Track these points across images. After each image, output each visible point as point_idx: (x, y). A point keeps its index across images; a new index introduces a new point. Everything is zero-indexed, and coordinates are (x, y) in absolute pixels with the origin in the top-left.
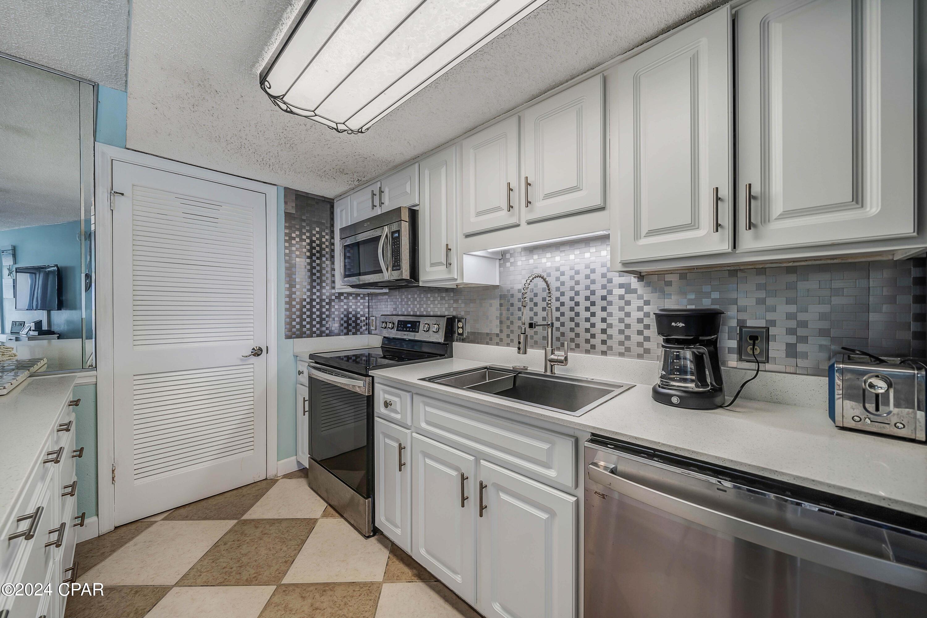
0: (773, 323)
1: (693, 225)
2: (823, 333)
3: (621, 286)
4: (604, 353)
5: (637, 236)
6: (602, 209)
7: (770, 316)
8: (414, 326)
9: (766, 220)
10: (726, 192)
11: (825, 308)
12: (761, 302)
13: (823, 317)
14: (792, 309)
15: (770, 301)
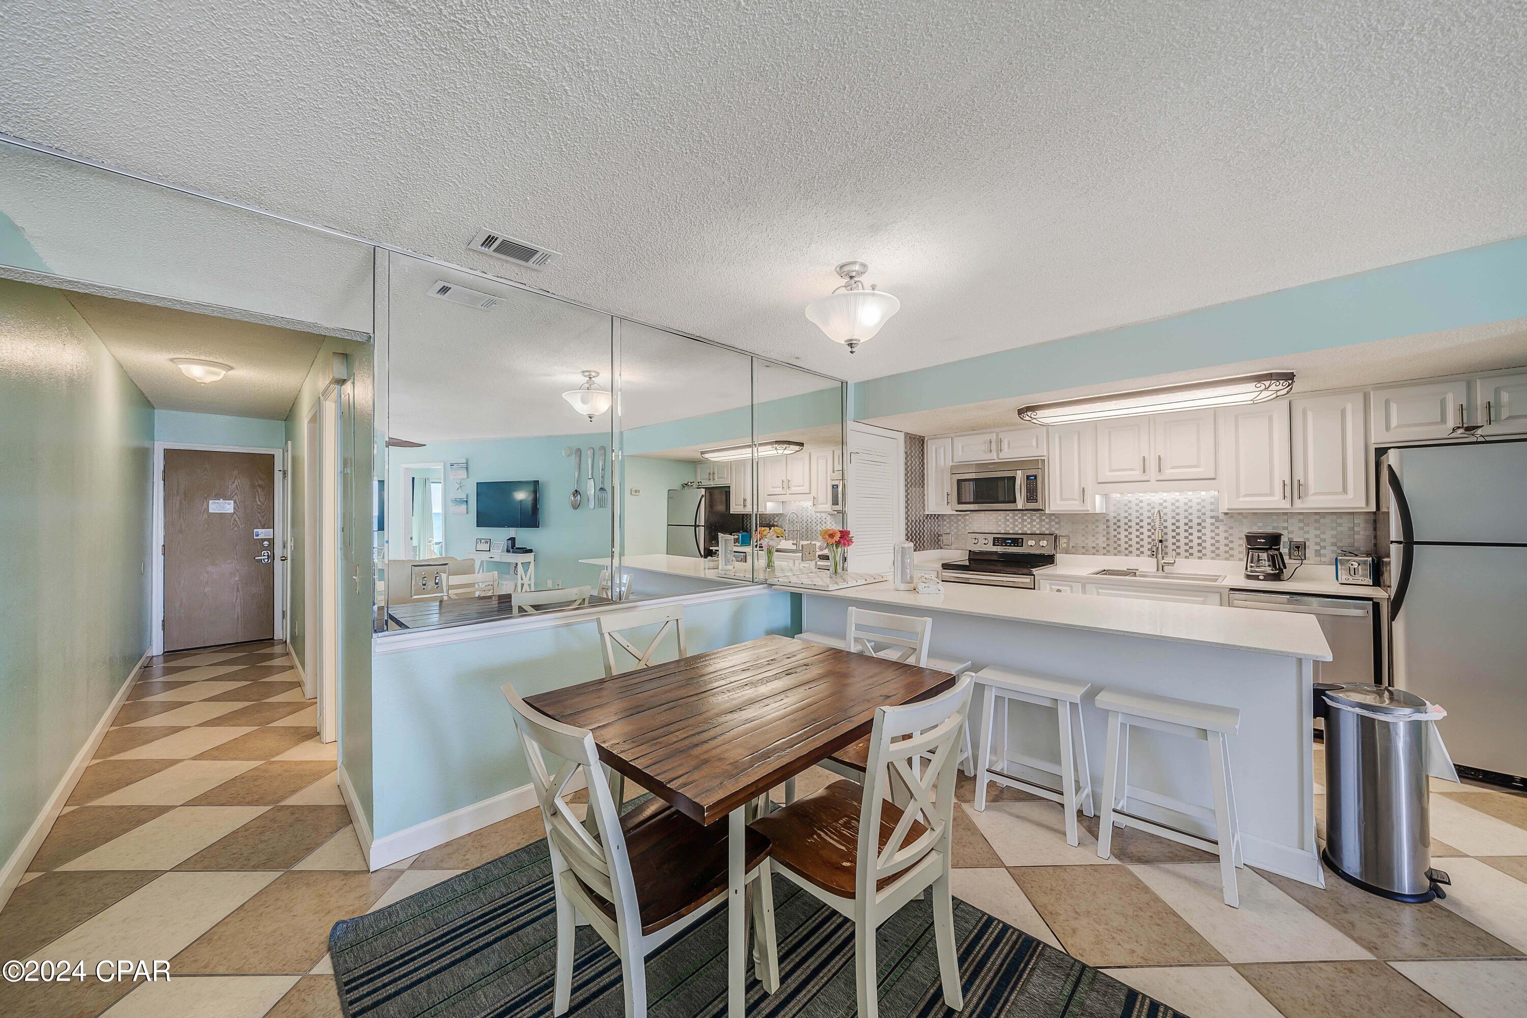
0: (1308, 539)
1: (1271, 494)
2: (1334, 544)
3: (1212, 517)
4: (1200, 558)
5: (1238, 496)
6: (1214, 479)
7: (1306, 536)
8: (1016, 542)
9: (1306, 494)
10: (1288, 482)
11: (1334, 532)
12: (1301, 528)
13: (1333, 536)
14: (1318, 532)
15: (1306, 529)
